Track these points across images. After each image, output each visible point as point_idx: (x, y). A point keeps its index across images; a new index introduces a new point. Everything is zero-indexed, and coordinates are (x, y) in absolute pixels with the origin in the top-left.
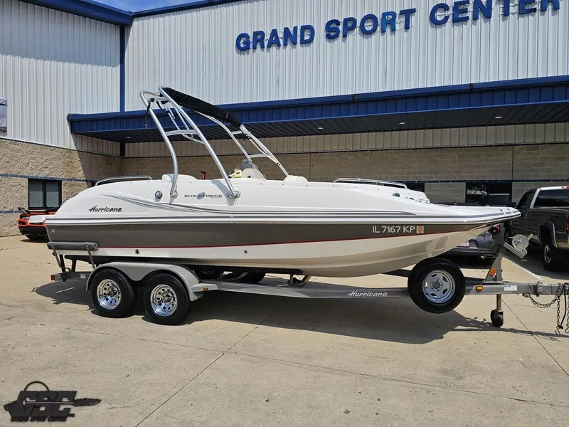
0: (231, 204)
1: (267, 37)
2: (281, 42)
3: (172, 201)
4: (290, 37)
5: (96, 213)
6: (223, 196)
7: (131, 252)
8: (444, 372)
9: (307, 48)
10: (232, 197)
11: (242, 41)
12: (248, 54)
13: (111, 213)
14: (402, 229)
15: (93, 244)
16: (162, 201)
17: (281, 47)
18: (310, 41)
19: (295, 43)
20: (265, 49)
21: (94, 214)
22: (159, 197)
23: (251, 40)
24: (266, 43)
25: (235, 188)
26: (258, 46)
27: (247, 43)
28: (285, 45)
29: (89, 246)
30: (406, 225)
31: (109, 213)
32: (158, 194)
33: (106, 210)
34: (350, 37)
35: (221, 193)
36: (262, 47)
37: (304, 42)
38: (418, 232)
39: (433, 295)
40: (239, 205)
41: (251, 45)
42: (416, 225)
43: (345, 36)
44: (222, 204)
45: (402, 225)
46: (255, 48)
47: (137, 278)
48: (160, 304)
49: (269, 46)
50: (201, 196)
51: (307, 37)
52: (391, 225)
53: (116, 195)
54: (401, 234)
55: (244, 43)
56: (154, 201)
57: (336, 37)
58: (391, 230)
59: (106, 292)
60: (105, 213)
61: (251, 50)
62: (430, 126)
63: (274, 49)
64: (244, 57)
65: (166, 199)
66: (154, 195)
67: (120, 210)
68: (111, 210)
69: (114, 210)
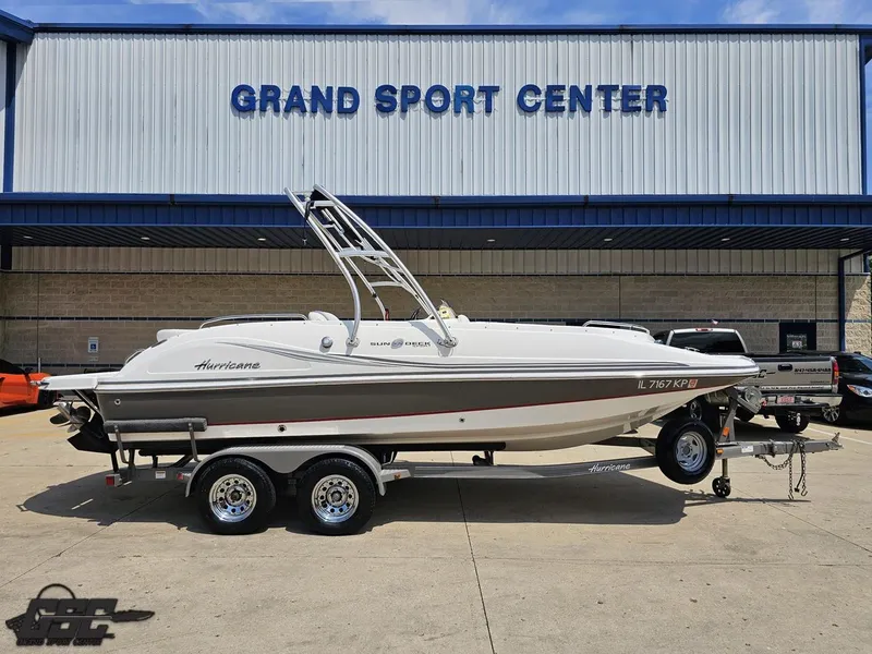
0: (445, 354)
1: (284, 96)
2: (308, 106)
3: (349, 350)
4: (320, 101)
6: (431, 343)
7: (271, 430)
8: (728, 548)
9: (348, 121)
10: (447, 344)
11: (242, 97)
12: (252, 117)
13: (239, 370)
14: (672, 383)
15: (202, 420)
16: (331, 351)
17: (308, 114)
18: (353, 110)
19: (328, 111)
20: (281, 114)
22: (326, 346)
23: (257, 96)
24: (282, 105)
25: (452, 333)
26: (270, 107)
27: (250, 100)
28: (314, 111)
29: (193, 424)
30: (678, 379)
31: (235, 371)
32: (326, 342)
33: (230, 366)
34: (412, 112)
35: (427, 340)
36: (277, 110)
37: (342, 111)
38: (689, 386)
39: (684, 462)
40: (456, 357)
41: (258, 105)
42: (688, 378)
43: (404, 110)
44: (432, 355)
45: (673, 379)
46: (263, 109)
47: (286, 468)
48: (325, 506)
49: (287, 110)
50: (397, 344)
51: (348, 105)
52: (660, 379)
53: (248, 344)
54: (671, 389)
55: (246, 100)
56: (318, 351)
57: (390, 110)
58: (660, 385)
59: (223, 495)
60: (228, 371)
61: (257, 113)
62: (511, 246)
63: (295, 115)
64: (244, 122)
65: (339, 348)
66: (320, 343)
67: (256, 366)
68: (240, 366)
69: (247, 365)
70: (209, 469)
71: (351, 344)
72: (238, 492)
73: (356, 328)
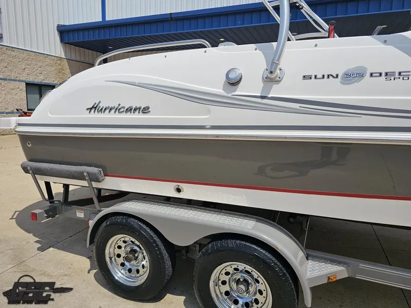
3: (267, 88)
5: (100, 115)
7: (167, 189)
16: (240, 91)
21: (96, 117)
22: (233, 83)
29: (88, 173)
31: (124, 115)
32: (232, 76)
33: (118, 110)
47: (181, 240)
50: (352, 76)
53: (137, 81)
56: (220, 91)
60: (118, 115)
65: (251, 86)
66: (223, 79)
67: (146, 110)
68: (129, 110)
69: (135, 110)
70: (104, 224)
71: (271, 78)
72: (135, 251)
73: (279, 54)
